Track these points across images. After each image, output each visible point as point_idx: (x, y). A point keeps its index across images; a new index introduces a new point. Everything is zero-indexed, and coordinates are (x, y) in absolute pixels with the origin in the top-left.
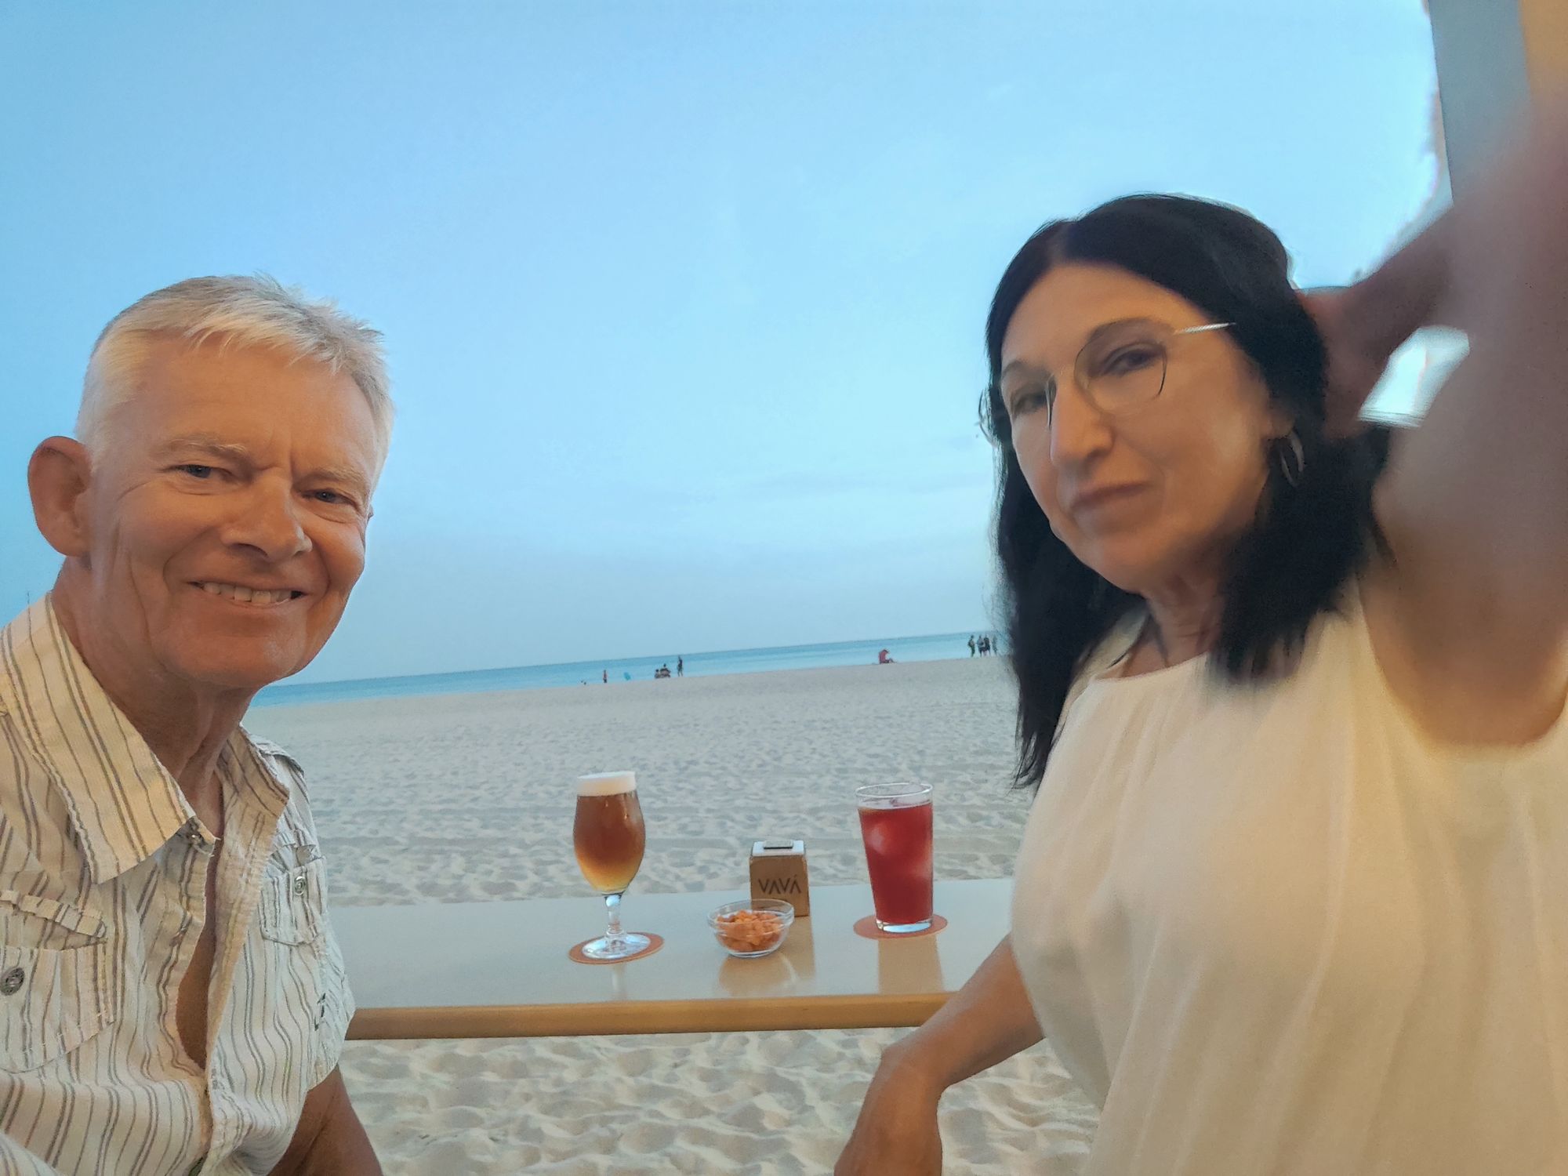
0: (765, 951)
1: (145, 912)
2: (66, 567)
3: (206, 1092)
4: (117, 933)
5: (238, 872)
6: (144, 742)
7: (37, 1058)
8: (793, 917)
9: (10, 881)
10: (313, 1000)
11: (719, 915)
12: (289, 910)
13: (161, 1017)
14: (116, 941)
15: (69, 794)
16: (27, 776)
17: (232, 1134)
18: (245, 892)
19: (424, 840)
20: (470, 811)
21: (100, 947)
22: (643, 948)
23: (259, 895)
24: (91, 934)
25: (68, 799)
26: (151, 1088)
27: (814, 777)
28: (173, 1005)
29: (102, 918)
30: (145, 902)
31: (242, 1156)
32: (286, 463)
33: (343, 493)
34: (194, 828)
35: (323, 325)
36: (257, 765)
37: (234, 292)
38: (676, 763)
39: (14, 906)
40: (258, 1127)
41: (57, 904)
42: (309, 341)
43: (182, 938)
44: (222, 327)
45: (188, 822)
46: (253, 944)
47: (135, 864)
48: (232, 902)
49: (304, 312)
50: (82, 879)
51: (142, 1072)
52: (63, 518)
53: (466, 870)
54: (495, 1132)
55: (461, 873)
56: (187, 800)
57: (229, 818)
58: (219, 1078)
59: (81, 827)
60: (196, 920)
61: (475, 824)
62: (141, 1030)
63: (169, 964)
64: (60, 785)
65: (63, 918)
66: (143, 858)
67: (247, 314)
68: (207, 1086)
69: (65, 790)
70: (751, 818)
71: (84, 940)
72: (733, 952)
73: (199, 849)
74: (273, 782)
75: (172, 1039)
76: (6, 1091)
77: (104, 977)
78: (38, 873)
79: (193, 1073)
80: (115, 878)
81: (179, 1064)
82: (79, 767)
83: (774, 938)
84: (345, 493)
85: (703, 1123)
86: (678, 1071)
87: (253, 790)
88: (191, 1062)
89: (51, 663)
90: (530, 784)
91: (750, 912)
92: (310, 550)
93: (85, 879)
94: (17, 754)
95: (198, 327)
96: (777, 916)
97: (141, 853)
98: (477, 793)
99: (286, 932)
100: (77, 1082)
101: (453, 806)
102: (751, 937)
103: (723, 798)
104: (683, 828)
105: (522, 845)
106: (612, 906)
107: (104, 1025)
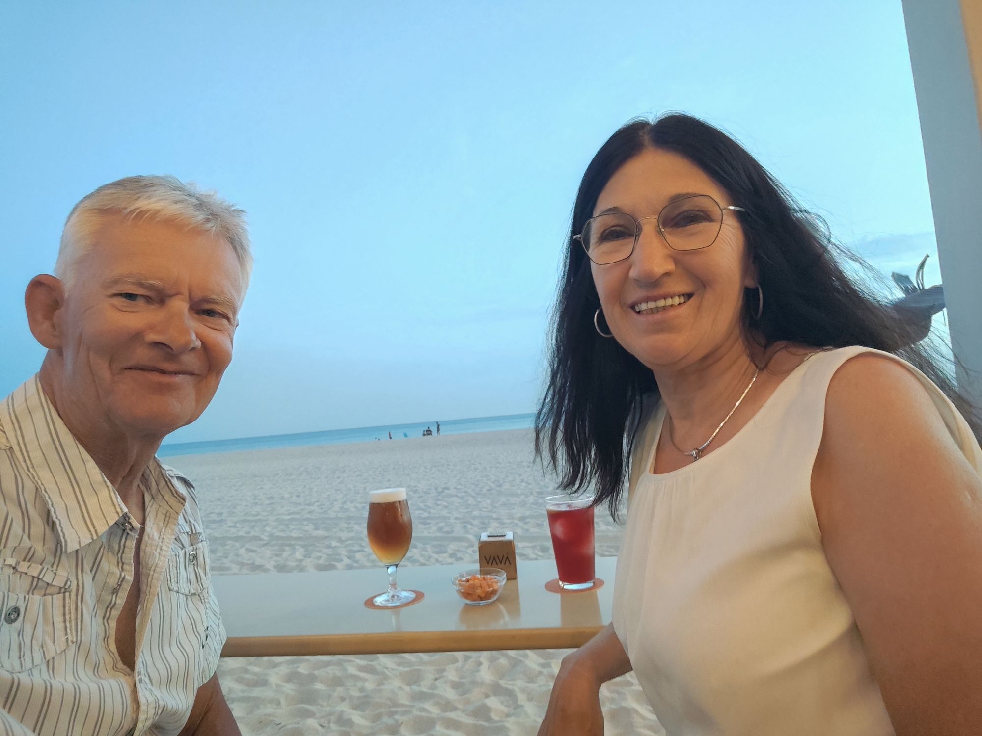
0: (487, 601)
1: (96, 573)
2: (48, 356)
3: (135, 685)
4: (78, 585)
5: (154, 548)
6: (96, 466)
7: (28, 664)
8: (505, 580)
9: (11, 553)
10: (201, 629)
11: (459, 578)
12: (185, 573)
13: (106, 640)
14: (77, 590)
15: (49, 498)
16: (23, 487)
17: (152, 712)
18: (158, 561)
19: (279, 538)
20: (307, 519)
21: (67, 594)
22: (411, 599)
23: (167, 563)
24: (62, 586)
25: (49, 500)
26: (100, 683)
27: (522, 497)
28: (113, 632)
29: (68, 576)
30: (96, 566)
31: (156, 727)
32: (187, 294)
33: (220, 312)
34: (127, 519)
35: (209, 207)
36: (166, 482)
37: (152, 186)
38: (436, 489)
39: (14, 568)
40: (168, 709)
41: (40, 567)
42: (200, 217)
43: (119, 589)
44: (145, 208)
45: (123, 515)
46: (162, 591)
47: (91, 541)
48: (149, 566)
49: (198, 199)
50: (56, 550)
51: (94, 673)
52: (46, 325)
53: (305, 557)
54: (322, 721)
55: (302, 558)
56: (123, 502)
57: (149, 514)
58: (143, 677)
59: (57, 518)
60: (127, 577)
61: (310, 527)
62: (93, 646)
63: (111, 606)
64: (43, 492)
65: (44, 576)
66: (95, 538)
67: (162, 200)
68: (135, 681)
69: (46, 495)
70: (483, 523)
71: (57, 590)
72: (468, 602)
73: (130, 533)
74: (176, 492)
75: (113, 653)
76: (9, 685)
77: (70, 613)
78: (28, 547)
79: (126, 673)
80: (77, 551)
81: (118, 669)
82: (56, 481)
83: (494, 592)
84: (222, 311)
85: (452, 715)
86: (437, 682)
87: (163, 497)
88: (125, 667)
89: (39, 416)
90: (344, 503)
91: (479, 576)
92: (199, 348)
93: (58, 549)
94: (17, 474)
95: (132, 208)
96: (496, 578)
97: (94, 534)
98: (312, 508)
99: (184, 587)
100: (53, 679)
101: (297, 516)
102: (479, 591)
103: (466, 511)
104: (440, 529)
105: (340, 540)
106: (391, 573)
107: (70, 642)
